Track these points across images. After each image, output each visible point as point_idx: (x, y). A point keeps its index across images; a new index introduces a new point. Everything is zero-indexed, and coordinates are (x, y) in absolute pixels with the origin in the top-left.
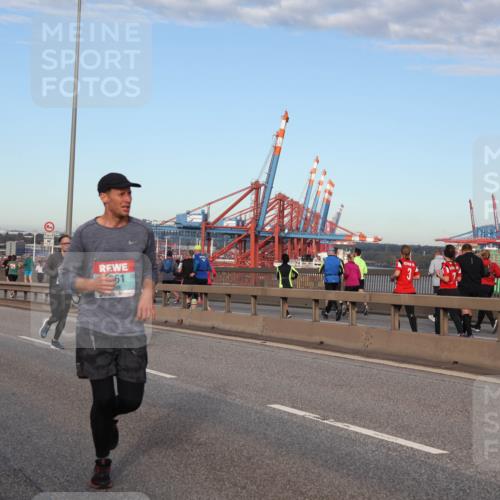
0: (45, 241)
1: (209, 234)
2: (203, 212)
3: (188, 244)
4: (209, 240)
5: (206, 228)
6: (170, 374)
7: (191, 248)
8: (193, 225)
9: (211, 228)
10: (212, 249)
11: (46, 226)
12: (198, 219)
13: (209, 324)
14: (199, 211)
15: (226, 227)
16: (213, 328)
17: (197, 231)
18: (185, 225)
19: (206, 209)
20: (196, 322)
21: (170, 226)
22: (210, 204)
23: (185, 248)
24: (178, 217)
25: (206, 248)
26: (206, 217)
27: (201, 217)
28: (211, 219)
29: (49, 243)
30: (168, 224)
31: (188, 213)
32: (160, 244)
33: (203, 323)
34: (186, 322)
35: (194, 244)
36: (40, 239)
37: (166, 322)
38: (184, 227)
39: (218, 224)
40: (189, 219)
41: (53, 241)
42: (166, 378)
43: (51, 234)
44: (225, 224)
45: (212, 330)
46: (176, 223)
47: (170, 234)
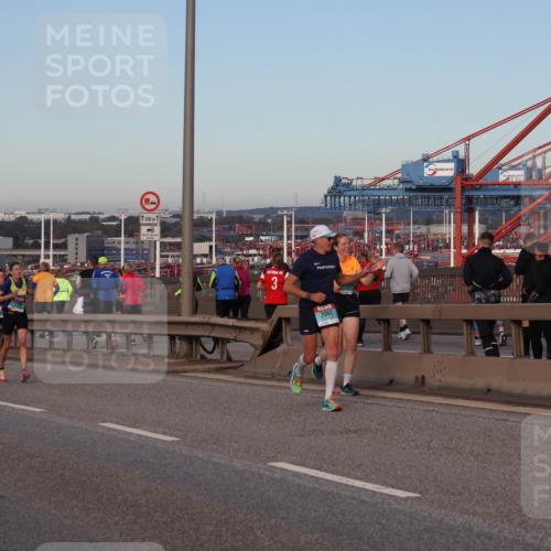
0: (144, 230)
1: (469, 200)
2: (456, 156)
3: (428, 222)
4: (471, 211)
5: (463, 188)
6: (406, 490)
7: (435, 229)
8: (437, 183)
9: (473, 187)
10: (478, 229)
11: (144, 200)
12: (446, 171)
13: (480, 383)
14: (448, 154)
15: (506, 184)
16: (489, 390)
17: (446, 196)
18: (421, 183)
19: (461, 149)
20: (453, 380)
21: (389, 188)
22: (468, 138)
23: (423, 229)
24: (405, 167)
25: (465, 228)
26: (462, 164)
27: (452, 165)
28: (474, 169)
29: (150, 234)
30: (386, 183)
31: (426, 159)
32: (370, 224)
33: (466, 383)
34: (432, 381)
35: (440, 222)
36: (133, 225)
37: (391, 382)
38: (420, 189)
39: (488, 178)
40: (427, 172)
41: (157, 230)
42: (396, 499)
43: (153, 216)
44: (502, 178)
45: (488, 394)
46: (402, 181)
47: (390, 202)
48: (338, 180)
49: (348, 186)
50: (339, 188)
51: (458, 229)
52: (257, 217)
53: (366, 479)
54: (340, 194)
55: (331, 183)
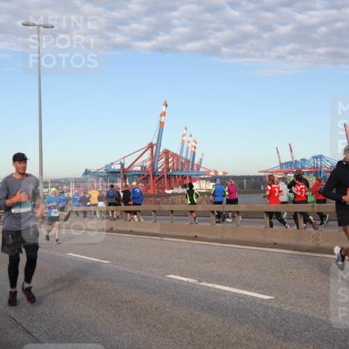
1: (125, 175)
2: (121, 163)
3: (113, 182)
4: (126, 179)
5: (123, 172)
6: (107, 260)
8: (115, 171)
9: (126, 172)
12: (118, 167)
13: (129, 229)
14: (119, 162)
15: (135, 171)
17: (118, 174)
19: (122, 161)
20: (121, 228)
21: (101, 172)
22: (124, 157)
24: (106, 166)
25: (124, 183)
26: (123, 165)
27: (120, 165)
28: (126, 167)
31: (112, 164)
33: (124, 229)
34: (114, 229)
35: (117, 182)
38: (111, 172)
39: (130, 170)
40: (112, 167)
42: (104, 263)
44: (134, 169)
45: (131, 232)
46: (105, 170)
47: (102, 176)
48: (86, 170)
49: (90, 172)
50: (87, 172)
51: (122, 184)
52: (63, 181)
53: (95, 258)
54: (87, 174)
55: (84, 171)
